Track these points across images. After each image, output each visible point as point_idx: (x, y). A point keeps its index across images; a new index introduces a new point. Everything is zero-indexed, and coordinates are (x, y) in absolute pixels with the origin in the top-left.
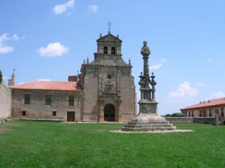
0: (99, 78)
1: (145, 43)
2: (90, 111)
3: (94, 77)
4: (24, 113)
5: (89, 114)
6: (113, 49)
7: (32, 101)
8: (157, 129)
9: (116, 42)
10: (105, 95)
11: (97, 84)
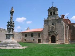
0: (49, 25)
3: (47, 25)
4: (25, 40)
7: (27, 36)
9: (55, 9)
10: (51, 32)
11: (48, 28)
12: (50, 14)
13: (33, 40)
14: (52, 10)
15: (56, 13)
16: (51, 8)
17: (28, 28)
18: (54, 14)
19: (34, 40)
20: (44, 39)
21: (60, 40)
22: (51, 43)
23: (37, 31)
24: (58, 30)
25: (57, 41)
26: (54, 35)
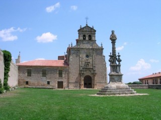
0: (80, 58)
1: (113, 32)
2: (74, 81)
3: (76, 57)
4: (27, 83)
5: (73, 83)
6: (90, 36)
7: (32, 74)
8: (123, 93)
9: (92, 31)
10: (85, 69)
11: (78, 61)
12: (82, 38)
13: (47, 83)
14: (86, 31)
15: (93, 38)
17: (19, 57)
18: (89, 39)
22: (84, 87)
24: (96, 67)
26: (90, 75)
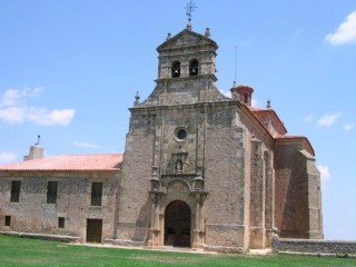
0: (156, 139)
2: (133, 219)
6: (194, 64)
7: (23, 194)
9: (199, 47)
10: (169, 179)
11: (150, 151)
12: (168, 74)
13: (56, 223)
14: (181, 49)
15: (204, 70)
16: (180, 35)
17: (32, 148)
18: (192, 74)
19: (61, 221)
20: (122, 219)
21: (221, 228)
22: (166, 243)
23: (83, 168)
24: (209, 169)
25: (202, 234)
26: (184, 198)
